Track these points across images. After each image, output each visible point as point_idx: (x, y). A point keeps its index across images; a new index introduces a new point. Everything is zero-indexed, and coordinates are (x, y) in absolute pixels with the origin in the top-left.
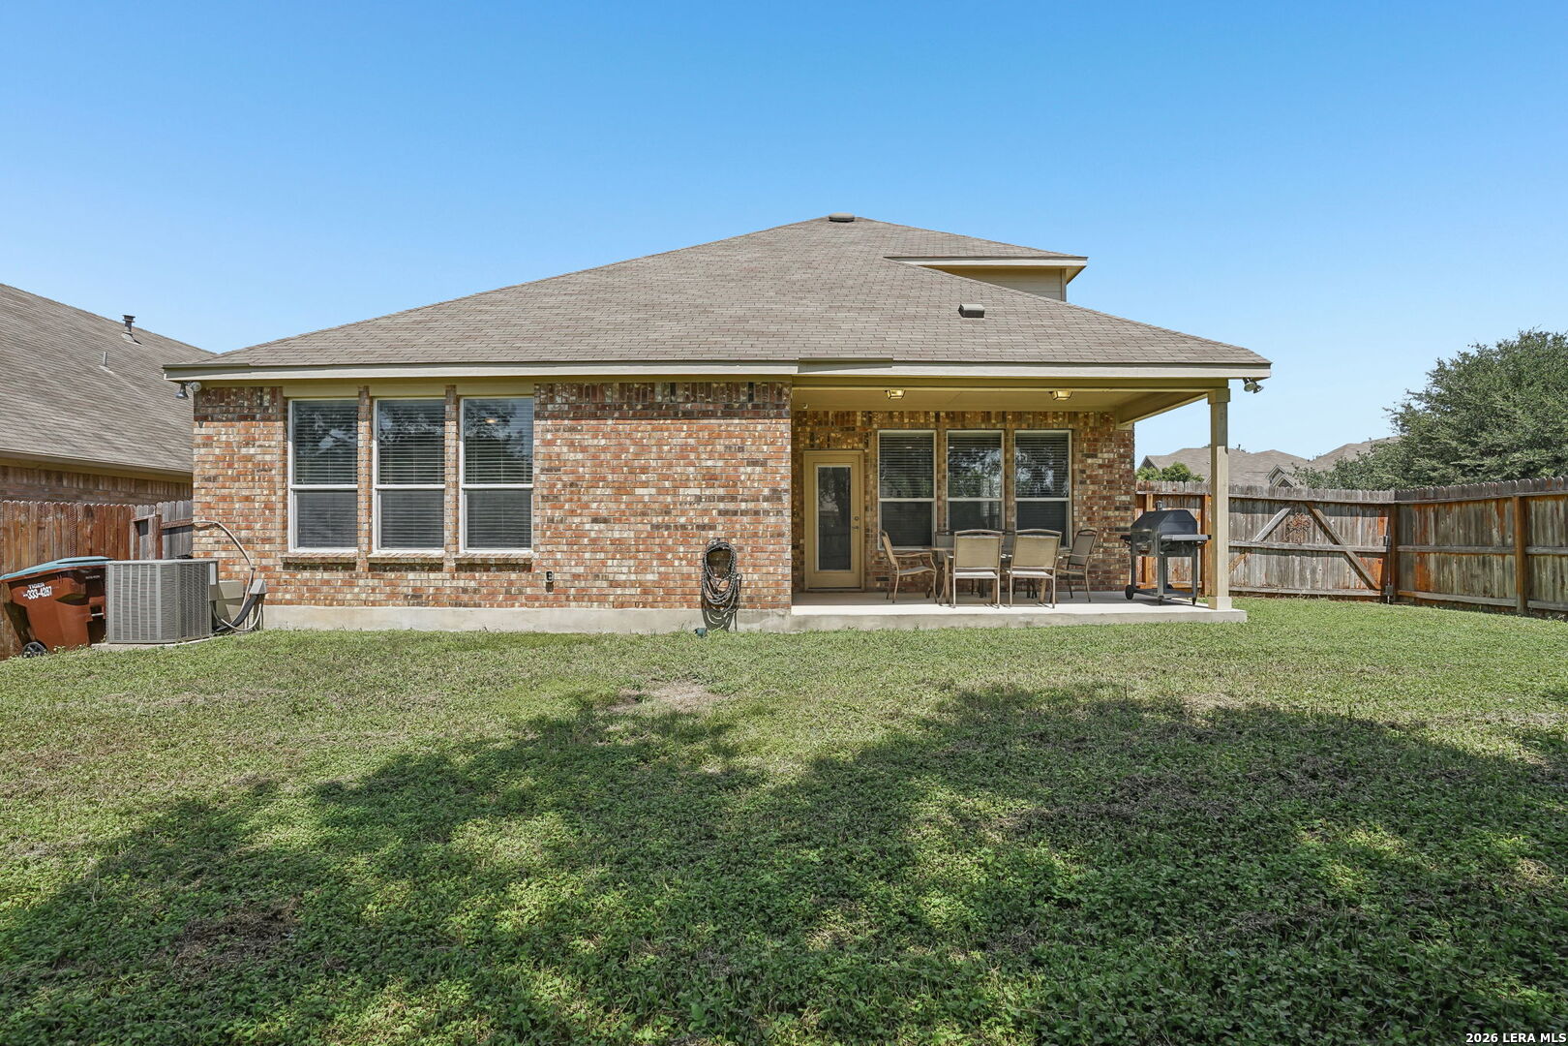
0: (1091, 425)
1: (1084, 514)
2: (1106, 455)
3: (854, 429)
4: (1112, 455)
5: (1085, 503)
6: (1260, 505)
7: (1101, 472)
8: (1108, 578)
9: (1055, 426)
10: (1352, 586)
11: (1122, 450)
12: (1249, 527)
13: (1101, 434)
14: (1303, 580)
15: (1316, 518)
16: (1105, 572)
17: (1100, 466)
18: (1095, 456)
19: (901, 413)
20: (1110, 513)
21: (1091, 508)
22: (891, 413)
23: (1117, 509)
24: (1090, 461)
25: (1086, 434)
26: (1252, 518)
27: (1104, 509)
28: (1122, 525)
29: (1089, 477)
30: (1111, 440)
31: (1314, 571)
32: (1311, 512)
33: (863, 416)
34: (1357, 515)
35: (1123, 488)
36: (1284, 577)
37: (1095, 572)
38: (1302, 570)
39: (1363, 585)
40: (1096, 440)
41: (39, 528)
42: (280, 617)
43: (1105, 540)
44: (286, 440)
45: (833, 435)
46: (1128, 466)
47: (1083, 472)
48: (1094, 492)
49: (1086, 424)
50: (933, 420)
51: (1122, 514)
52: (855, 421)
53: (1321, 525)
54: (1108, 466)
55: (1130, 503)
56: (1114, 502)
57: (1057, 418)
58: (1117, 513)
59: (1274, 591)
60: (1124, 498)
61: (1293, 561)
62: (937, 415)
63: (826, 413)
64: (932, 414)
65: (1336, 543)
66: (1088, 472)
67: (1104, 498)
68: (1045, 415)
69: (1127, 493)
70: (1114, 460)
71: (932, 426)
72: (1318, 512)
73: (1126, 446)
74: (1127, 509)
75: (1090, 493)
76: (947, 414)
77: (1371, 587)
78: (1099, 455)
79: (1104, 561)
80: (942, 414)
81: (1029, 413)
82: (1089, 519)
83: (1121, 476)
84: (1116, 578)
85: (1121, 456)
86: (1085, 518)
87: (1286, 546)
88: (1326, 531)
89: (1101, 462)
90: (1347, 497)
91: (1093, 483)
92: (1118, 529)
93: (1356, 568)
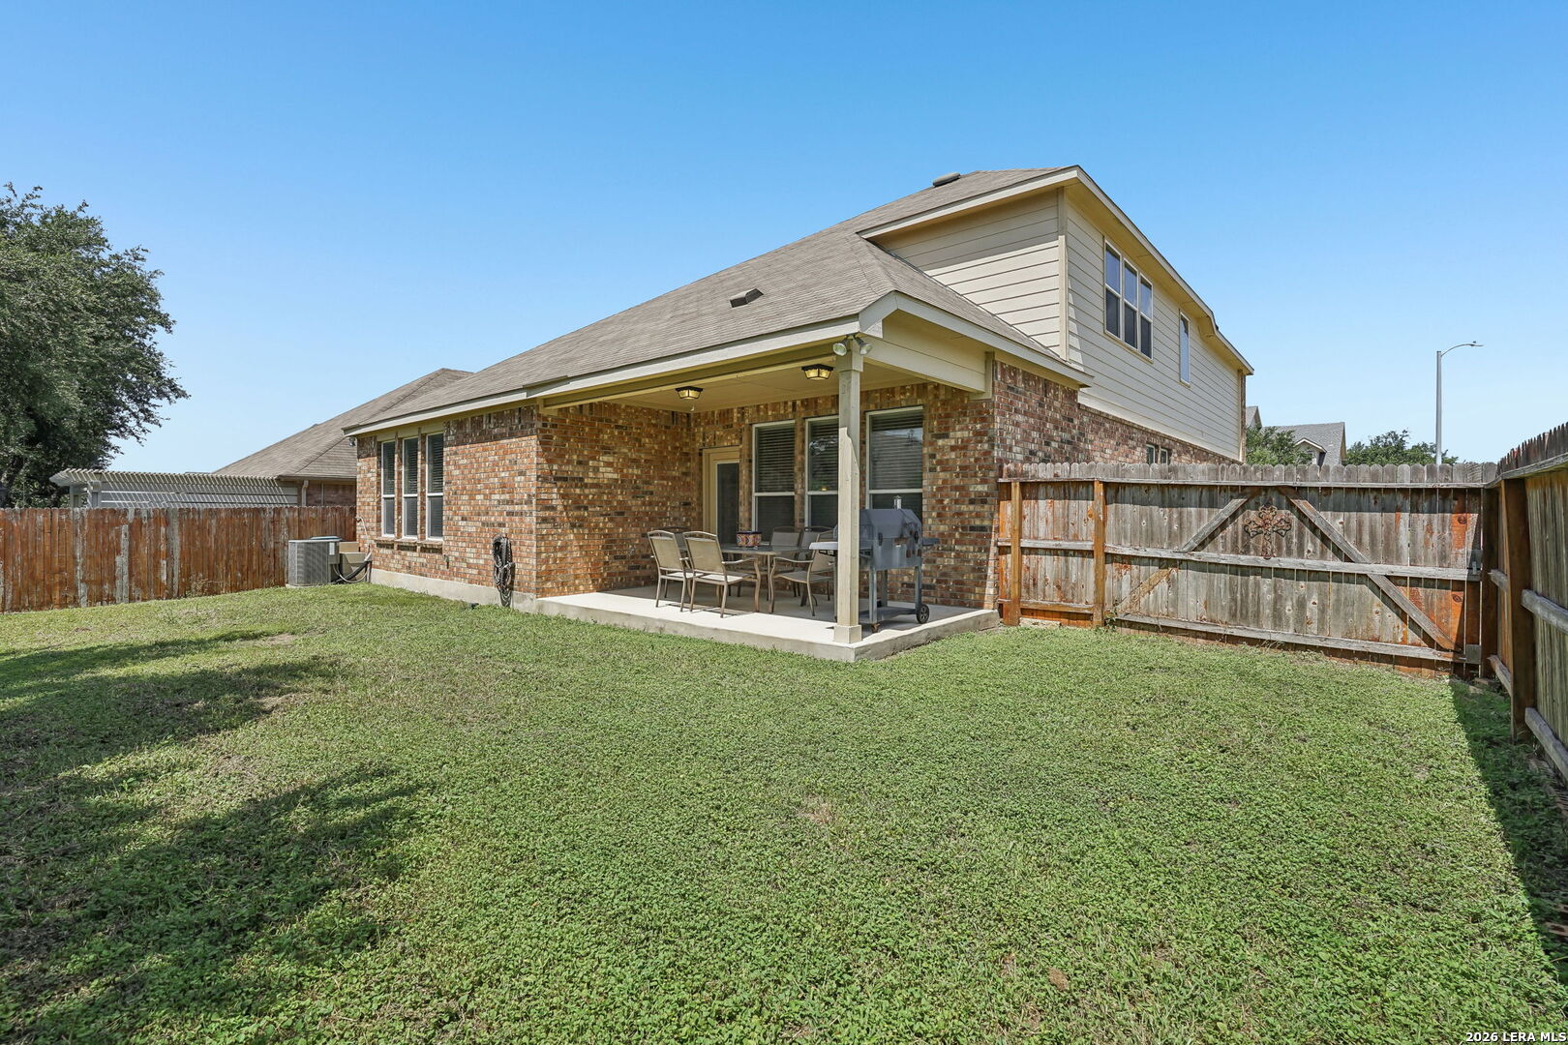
0: (942, 397)
1: (933, 508)
2: (959, 434)
3: (732, 426)
4: (966, 434)
5: (934, 496)
6: (1194, 495)
7: (953, 455)
8: (961, 590)
9: (904, 403)
10: (1385, 638)
11: (978, 426)
12: (1175, 527)
13: (955, 409)
14: (1278, 618)
15: (1302, 516)
16: (957, 582)
17: (953, 448)
18: (946, 436)
19: (766, 406)
20: (964, 508)
21: (941, 501)
22: (758, 406)
23: (972, 502)
24: (940, 442)
25: (937, 409)
26: (1180, 514)
27: (957, 502)
28: (978, 523)
29: (940, 462)
30: (965, 415)
31: (1301, 605)
32: (1291, 506)
33: (739, 413)
34: (1398, 510)
35: (980, 475)
36: (1240, 611)
37: (946, 582)
38: (1278, 599)
39: (1418, 639)
40: (948, 416)
41: (323, 521)
42: (379, 576)
43: (958, 542)
44: (379, 467)
45: (718, 433)
46: (986, 446)
47: (933, 456)
48: (945, 481)
49: (936, 397)
50: (791, 410)
51: (978, 508)
52: (732, 418)
53: (1314, 529)
54: (962, 447)
55: (987, 495)
56: (968, 494)
57: (904, 394)
58: (971, 507)
59: (1220, 630)
60: (979, 488)
61: (1257, 585)
62: (794, 404)
63: (713, 413)
64: (790, 403)
65: (1348, 560)
66: (938, 457)
67: (956, 488)
68: (892, 391)
69: (984, 481)
70: (969, 440)
71: (790, 416)
72: (1304, 505)
73: (983, 420)
74: (984, 502)
75: (940, 482)
76: (802, 403)
77: (1430, 642)
78: (952, 434)
79: (955, 569)
80: (798, 403)
81: (876, 391)
82: (939, 515)
83: (976, 460)
84: (970, 591)
85: (977, 433)
86: (934, 514)
87: (1244, 560)
88: (1325, 539)
89: (953, 443)
90: (1375, 477)
91: (943, 470)
92: (973, 528)
93: (1395, 607)
